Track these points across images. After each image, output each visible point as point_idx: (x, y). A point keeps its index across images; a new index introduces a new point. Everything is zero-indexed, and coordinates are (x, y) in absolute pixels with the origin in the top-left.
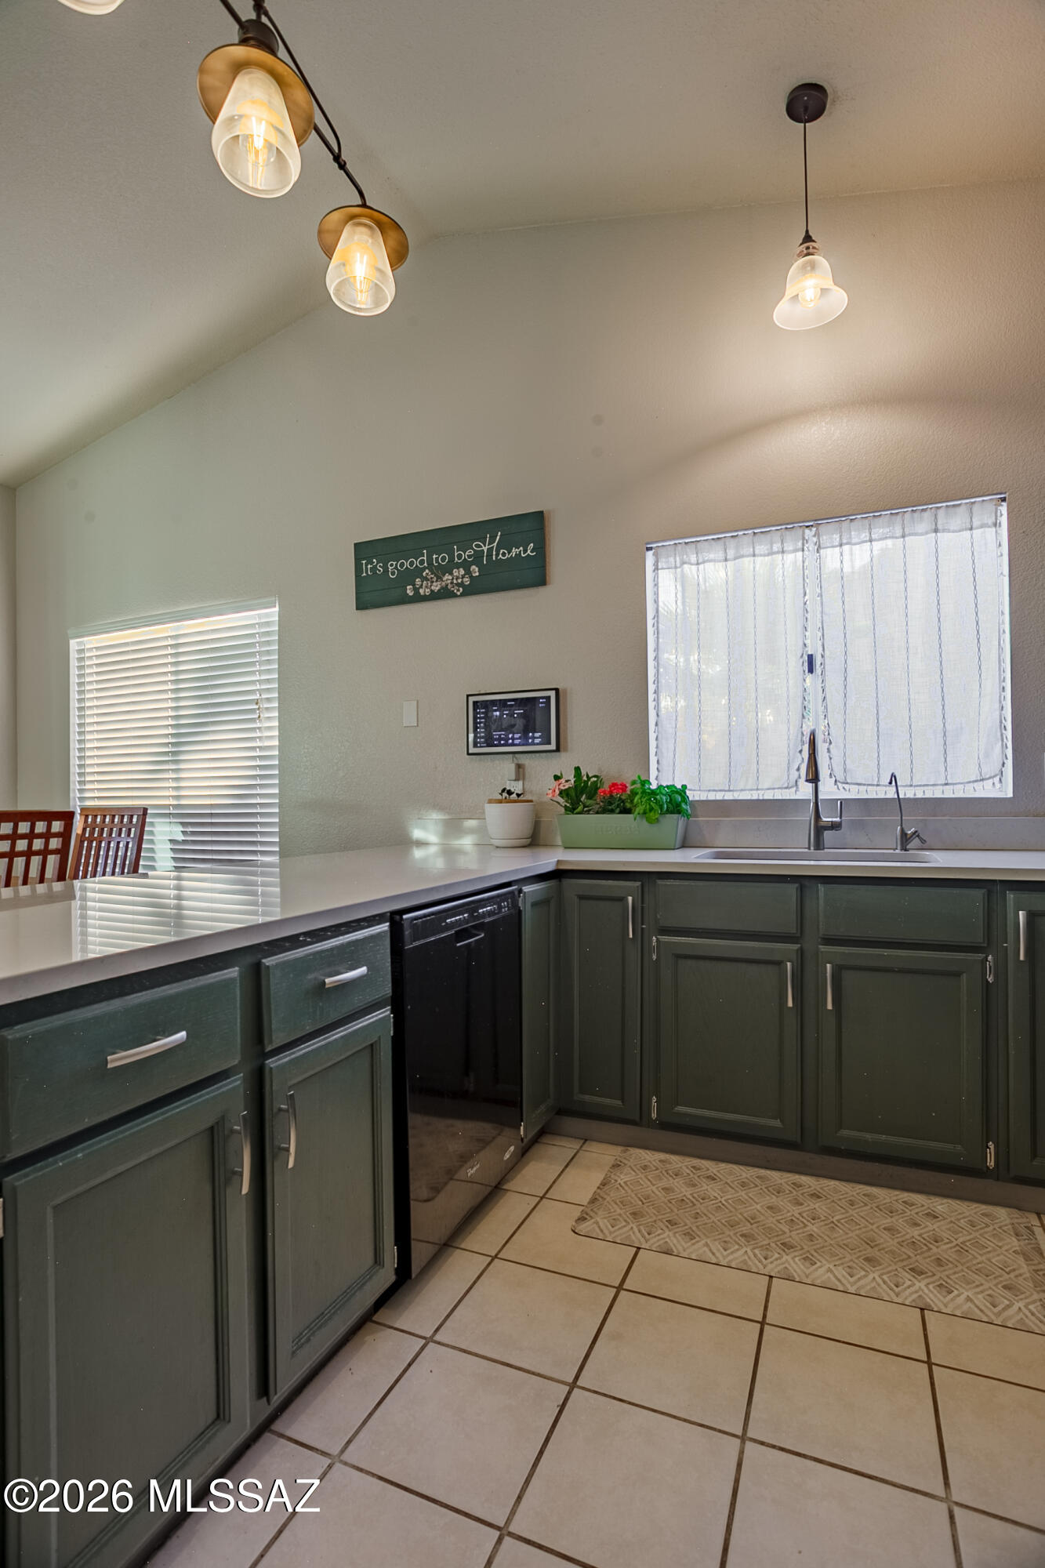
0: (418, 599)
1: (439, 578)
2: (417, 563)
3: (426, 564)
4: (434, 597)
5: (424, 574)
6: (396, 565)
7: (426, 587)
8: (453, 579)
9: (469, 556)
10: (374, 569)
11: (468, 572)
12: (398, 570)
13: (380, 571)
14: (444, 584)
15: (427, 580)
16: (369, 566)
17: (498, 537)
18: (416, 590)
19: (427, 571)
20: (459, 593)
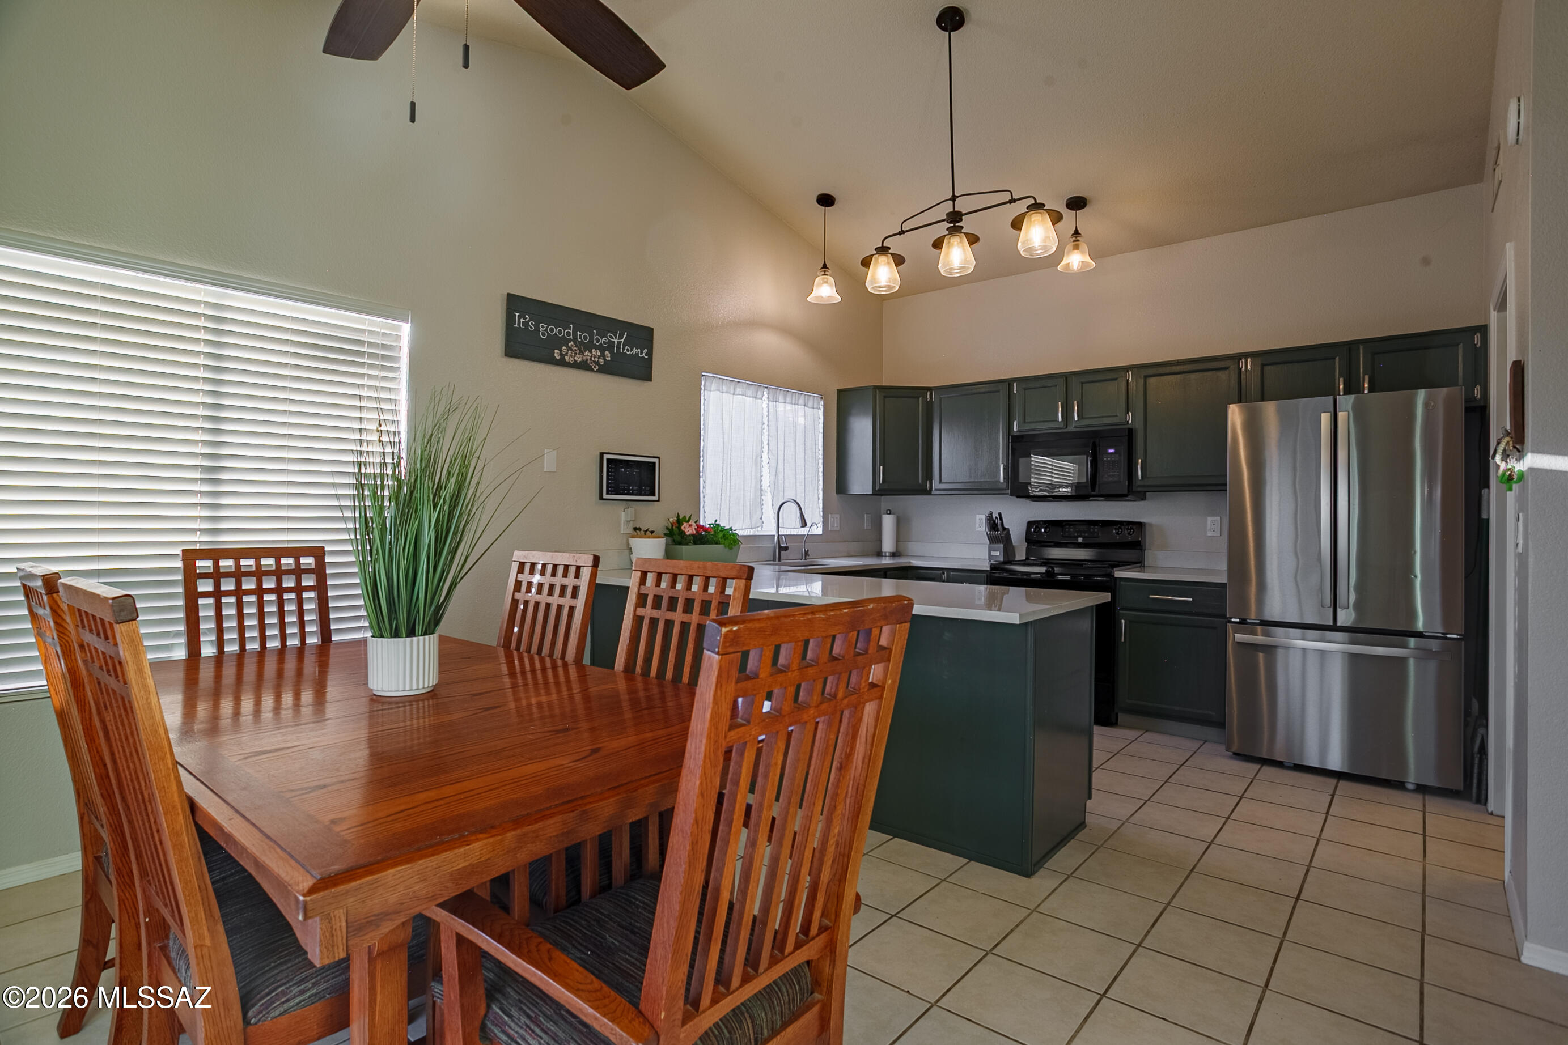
0: (562, 363)
1: (581, 353)
2: (564, 333)
3: (571, 337)
4: (575, 366)
5: (570, 344)
6: (547, 328)
7: (571, 356)
8: (591, 356)
9: (605, 343)
10: (526, 324)
11: (603, 355)
12: (548, 333)
13: (531, 328)
14: (584, 358)
15: (572, 350)
16: (522, 320)
17: (625, 336)
18: (562, 356)
19: (572, 343)
20: (595, 370)
